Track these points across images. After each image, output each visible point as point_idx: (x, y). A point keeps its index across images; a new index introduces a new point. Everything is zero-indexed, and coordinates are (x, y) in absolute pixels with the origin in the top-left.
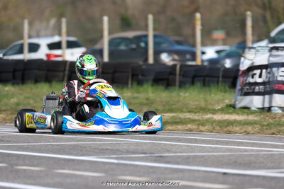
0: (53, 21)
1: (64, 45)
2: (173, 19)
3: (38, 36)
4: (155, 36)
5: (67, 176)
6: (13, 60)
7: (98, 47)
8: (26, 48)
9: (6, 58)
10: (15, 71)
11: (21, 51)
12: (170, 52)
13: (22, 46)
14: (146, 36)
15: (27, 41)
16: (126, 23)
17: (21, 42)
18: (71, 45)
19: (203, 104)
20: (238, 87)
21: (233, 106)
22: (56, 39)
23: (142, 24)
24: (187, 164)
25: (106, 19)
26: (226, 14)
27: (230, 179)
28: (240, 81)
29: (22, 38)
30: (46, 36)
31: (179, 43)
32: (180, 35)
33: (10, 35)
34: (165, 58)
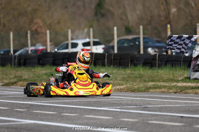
0: (86, 30)
1: (92, 43)
2: (156, 28)
3: (77, 38)
4: (144, 38)
5: (91, 119)
6: (62, 53)
7: (111, 44)
8: (70, 46)
9: (59, 51)
10: (63, 59)
11: (67, 48)
12: (153, 47)
13: (68, 44)
14: (139, 38)
15: (70, 41)
16: (128, 31)
17: (67, 42)
18: (96, 44)
19: (171, 77)
20: (192, 67)
21: (189, 78)
22: (87, 40)
23: (137, 31)
24: (160, 111)
25: (115, 28)
26: (186, 25)
27: (185, 120)
28: (193, 63)
29: (68, 40)
30: (82, 38)
31: (158, 42)
32: (160, 37)
33: (62, 38)
34: (150, 50)
